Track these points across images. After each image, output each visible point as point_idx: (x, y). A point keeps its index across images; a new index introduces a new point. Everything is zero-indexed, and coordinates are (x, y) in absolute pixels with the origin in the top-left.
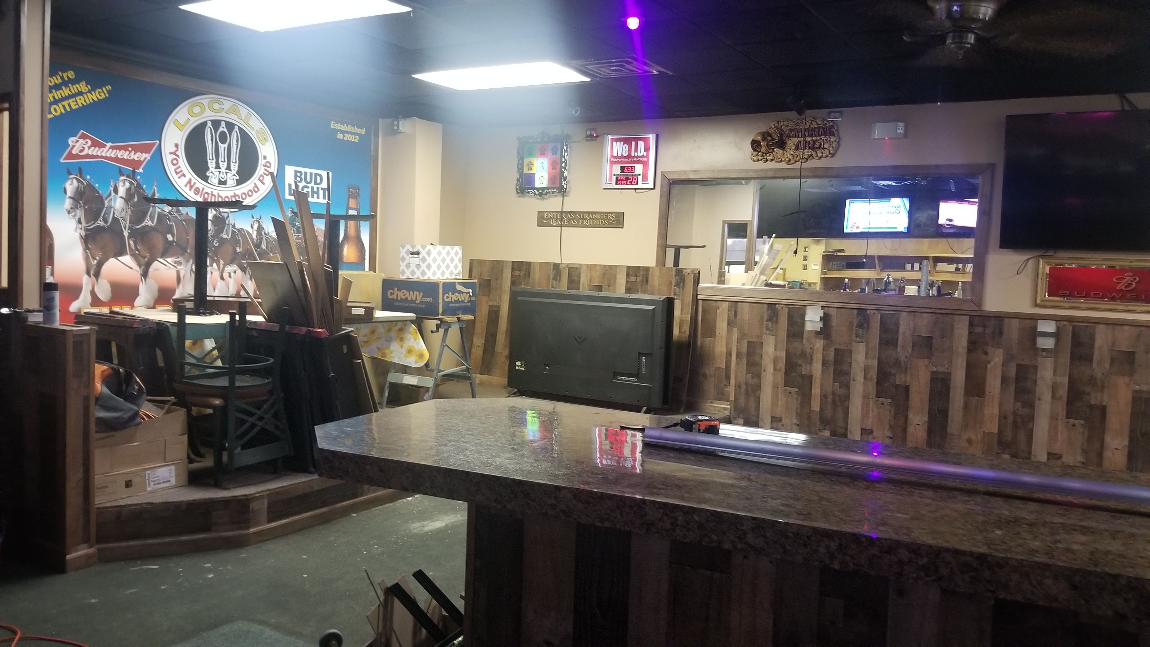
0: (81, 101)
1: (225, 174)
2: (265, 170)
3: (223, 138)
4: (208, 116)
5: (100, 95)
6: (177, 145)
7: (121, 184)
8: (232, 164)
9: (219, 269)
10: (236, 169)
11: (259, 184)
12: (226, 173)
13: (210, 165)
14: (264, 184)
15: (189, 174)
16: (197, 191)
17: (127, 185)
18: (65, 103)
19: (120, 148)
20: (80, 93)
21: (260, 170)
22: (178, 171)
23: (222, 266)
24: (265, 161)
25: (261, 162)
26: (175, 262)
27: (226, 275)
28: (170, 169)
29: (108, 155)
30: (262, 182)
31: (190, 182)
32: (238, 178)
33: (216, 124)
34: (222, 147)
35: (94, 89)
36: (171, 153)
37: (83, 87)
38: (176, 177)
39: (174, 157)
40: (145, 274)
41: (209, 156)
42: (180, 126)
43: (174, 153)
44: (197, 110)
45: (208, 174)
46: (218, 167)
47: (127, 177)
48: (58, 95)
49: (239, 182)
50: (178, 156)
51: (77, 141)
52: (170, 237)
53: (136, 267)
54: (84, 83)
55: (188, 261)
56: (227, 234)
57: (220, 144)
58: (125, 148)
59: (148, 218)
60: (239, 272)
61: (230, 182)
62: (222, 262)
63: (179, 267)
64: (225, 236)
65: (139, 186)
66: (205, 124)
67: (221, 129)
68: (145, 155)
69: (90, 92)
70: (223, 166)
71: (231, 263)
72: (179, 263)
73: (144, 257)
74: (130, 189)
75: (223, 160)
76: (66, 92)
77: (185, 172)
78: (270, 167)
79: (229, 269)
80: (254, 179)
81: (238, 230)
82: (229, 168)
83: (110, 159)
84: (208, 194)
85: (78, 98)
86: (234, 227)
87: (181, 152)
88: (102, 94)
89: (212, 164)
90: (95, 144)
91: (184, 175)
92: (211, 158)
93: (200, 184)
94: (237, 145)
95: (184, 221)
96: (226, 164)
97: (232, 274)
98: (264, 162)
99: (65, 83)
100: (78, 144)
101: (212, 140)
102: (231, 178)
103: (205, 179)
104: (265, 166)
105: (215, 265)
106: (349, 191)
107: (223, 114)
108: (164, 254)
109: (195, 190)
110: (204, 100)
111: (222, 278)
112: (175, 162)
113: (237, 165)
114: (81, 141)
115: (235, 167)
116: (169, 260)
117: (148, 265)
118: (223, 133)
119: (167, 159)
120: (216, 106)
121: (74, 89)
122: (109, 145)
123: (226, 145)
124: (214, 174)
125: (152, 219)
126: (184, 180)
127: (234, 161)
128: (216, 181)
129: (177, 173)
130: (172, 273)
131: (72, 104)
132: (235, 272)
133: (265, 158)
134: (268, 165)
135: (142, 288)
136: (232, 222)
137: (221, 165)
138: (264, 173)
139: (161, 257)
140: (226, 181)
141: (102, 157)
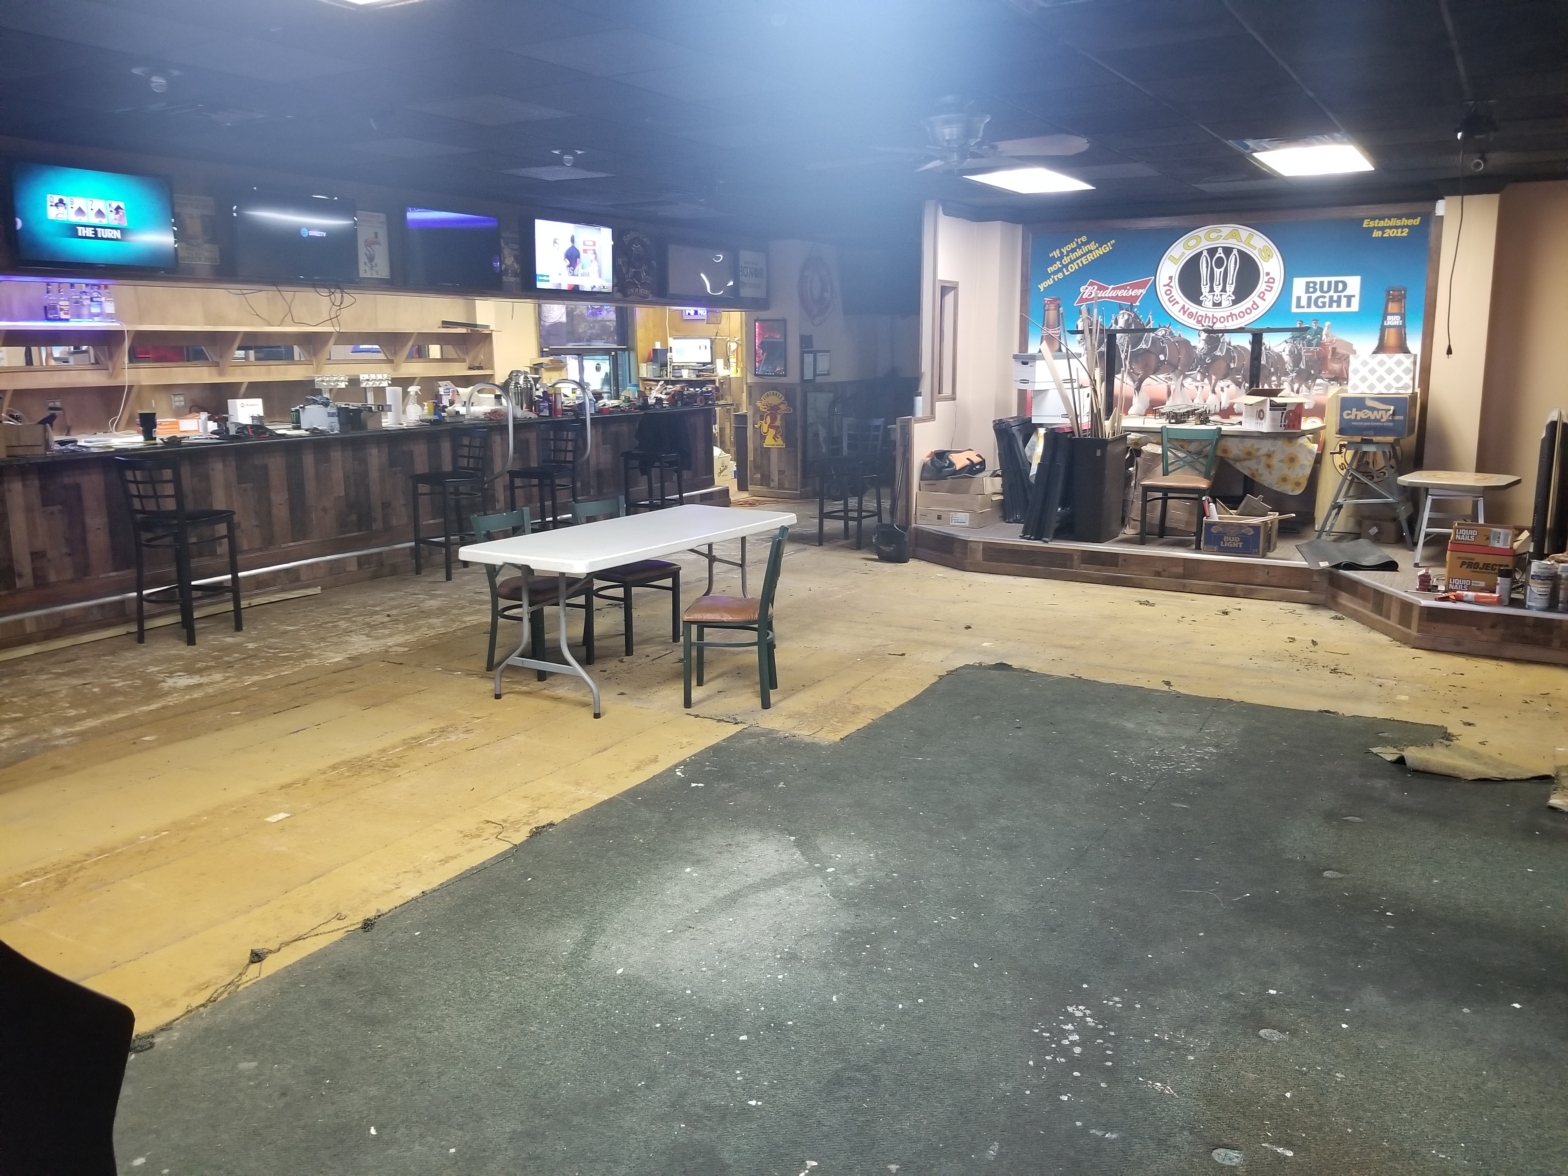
0: (1090, 257)
1: (1219, 296)
2: (1267, 286)
3: (1220, 263)
4: (1204, 245)
5: (1106, 249)
6: (1171, 278)
7: (1121, 317)
8: (1228, 286)
9: (1210, 383)
10: (1232, 289)
11: (1259, 301)
12: (1221, 295)
13: (1203, 290)
14: (1265, 300)
15: (1182, 300)
16: (1191, 315)
17: (1126, 317)
18: (1079, 261)
19: (1120, 288)
20: (1090, 251)
21: (1261, 286)
22: (1171, 299)
23: (1213, 381)
24: (1268, 277)
25: (1263, 278)
26: (1166, 378)
27: (1217, 389)
28: (1164, 299)
29: (1110, 295)
30: (1262, 298)
31: (1183, 307)
32: (1234, 298)
33: (1212, 252)
34: (1217, 271)
35: (1101, 246)
36: (1164, 286)
37: (1092, 246)
38: (1170, 305)
39: (1168, 288)
40: (1138, 389)
41: (1203, 282)
42: (1174, 260)
43: (1168, 285)
44: (1192, 243)
45: (1201, 299)
46: (1212, 290)
47: (1127, 310)
48: (1073, 256)
49: (1235, 302)
50: (1172, 287)
51: (1087, 288)
52: (1162, 357)
53: (1132, 383)
54: (1093, 243)
55: (1178, 378)
56: (1221, 351)
57: (1215, 269)
58: (1124, 288)
59: (1143, 342)
60: (1233, 387)
61: (1224, 304)
62: (1214, 377)
63: (1169, 383)
64: (1218, 353)
65: (1136, 317)
66: (1201, 253)
67: (1217, 255)
68: (1141, 291)
69: (1097, 248)
70: (1218, 289)
71: (1224, 377)
72: (1171, 379)
73: (1138, 375)
74: (1128, 319)
75: (1218, 283)
76: (1079, 252)
77: (1178, 299)
78: (1273, 283)
79: (1221, 384)
80: (1254, 297)
81: (1234, 347)
82: (1224, 290)
83: (1112, 298)
84: (1202, 316)
85: (1088, 256)
86: (1229, 344)
87: (1175, 283)
88: (1107, 248)
89: (1205, 289)
90: (1101, 288)
91: (1177, 303)
92: (1205, 283)
93: (1193, 308)
94: (1235, 267)
95: (1177, 342)
96: (1220, 287)
97: (1225, 389)
98: (1266, 279)
99: (1079, 247)
100: (1087, 290)
101: (1207, 267)
102: (1227, 299)
103: (1199, 303)
104: (1268, 282)
105: (1206, 380)
106: (1389, 294)
107: (1221, 241)
108: (1156, 371)
109: (1189, 314)
110: (1201, 232)
111: (1214, 392)
112: (1168, 292)
113: (1233, 286)
114: (1090, 287)
115: (1230, 288)
116: (1161, 376)
117: (1141, 381)
118: (1220, 258)
119: (1161, 290)
120: (1213, 235)
121: (1085, 249)
122: (1111, 287)
123: (1222, 269)
124: (1207, 298)
125: (1146, 342)
126: (1179, 306)
127: (1231, 282)
128: (1211, 303)
129: (1171, 302)
130: (1163, 387)
131: (1084, 261)
132: (1228, 386)
133: (1268, 274)
134: (1271, 280)
135: (1135, 400)
136: (1227, 340)
137: (1215, 289)
138: (1265, 290)
139: (1153, 374)
140: (1221, 302)
141: (1105, 297)
